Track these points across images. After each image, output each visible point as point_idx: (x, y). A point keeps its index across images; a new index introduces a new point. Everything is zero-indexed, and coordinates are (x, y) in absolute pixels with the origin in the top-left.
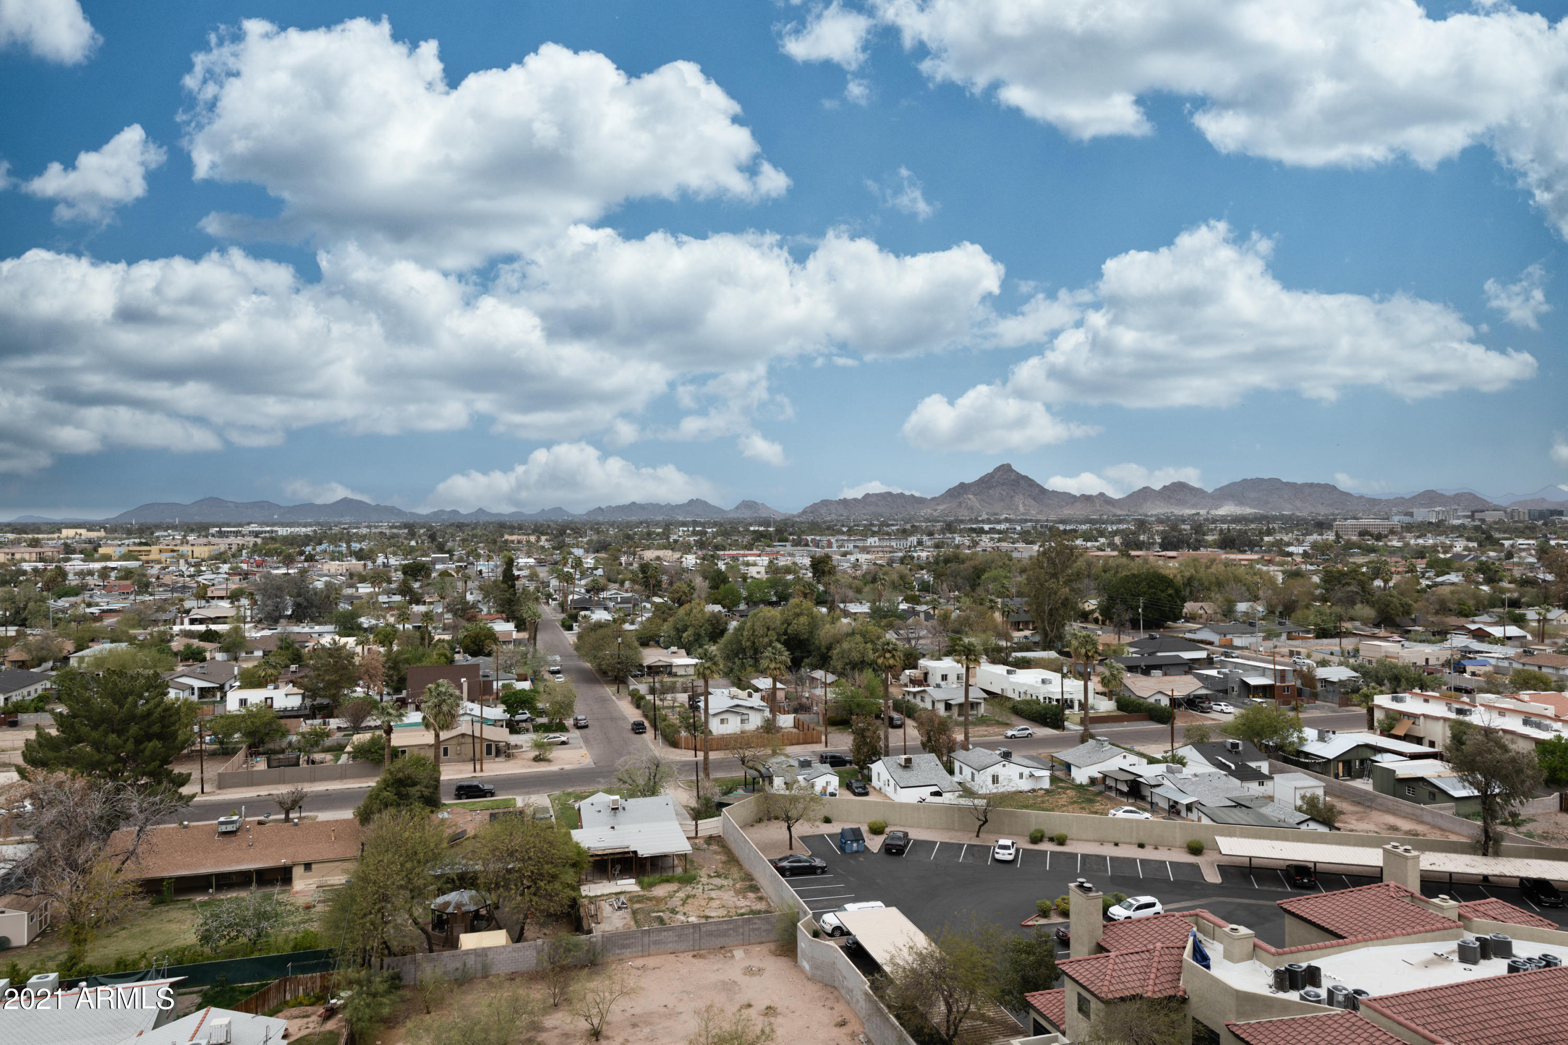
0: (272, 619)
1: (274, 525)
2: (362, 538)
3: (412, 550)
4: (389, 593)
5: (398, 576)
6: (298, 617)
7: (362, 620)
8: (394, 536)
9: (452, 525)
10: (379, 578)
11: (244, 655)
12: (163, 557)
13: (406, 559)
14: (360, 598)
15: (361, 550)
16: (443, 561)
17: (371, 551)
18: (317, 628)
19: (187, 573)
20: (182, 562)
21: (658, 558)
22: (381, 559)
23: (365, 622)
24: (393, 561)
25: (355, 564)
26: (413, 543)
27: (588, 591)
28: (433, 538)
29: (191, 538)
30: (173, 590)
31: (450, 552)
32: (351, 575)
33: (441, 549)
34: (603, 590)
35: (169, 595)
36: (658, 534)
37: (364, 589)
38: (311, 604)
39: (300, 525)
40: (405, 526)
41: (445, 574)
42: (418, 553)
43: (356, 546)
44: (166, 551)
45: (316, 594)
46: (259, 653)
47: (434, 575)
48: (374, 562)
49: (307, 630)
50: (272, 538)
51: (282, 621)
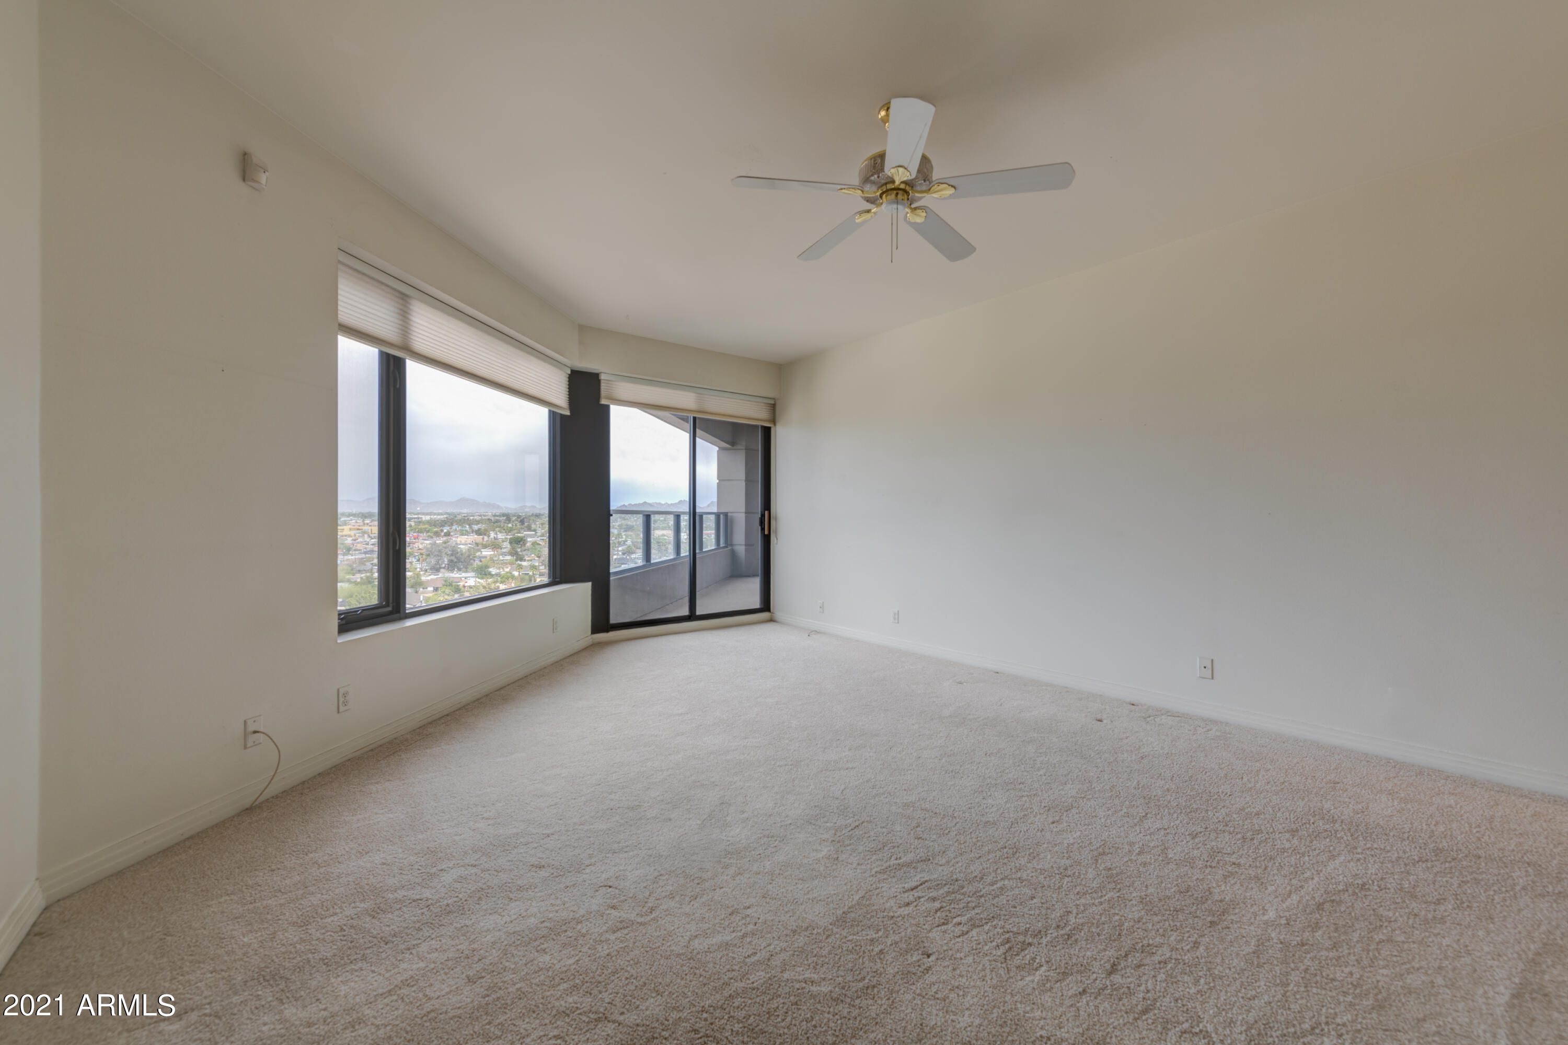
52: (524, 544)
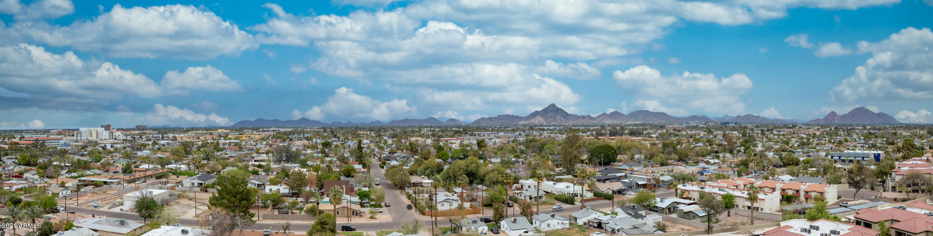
0: (279, 161)
1: (279, 128)
2: (308, 132)
3: (325, 137)
4: (318, 153)
5: (320, 147)
6: (287, 161)
7: (308, 162)
8: (319, 132)
9: (339, 127)
10: (314, 147)
11: (270, 173)
12: (246, 139)
13: (323, 140)
14: (307, 154)
15: (308, 137)
16: (336, 141)
17: (311, 137)
18: (294, 165)
19: (253, 144)
20: (252, 140)
21: (416, 140)
22: (314, 140)
23: (309, 163)
24: (319, 141)
25: (305, 142)
26: (325, 134)
27: (389, 153)
28: (332, 132)
29: (254, 132)
30: (249, 150)
31: (338, 138)
32: (305, 146)
33: (335, 137)
34: (395, 153)
35: (248, 152)
36: (416, 131)
37: (309, 151)
38: (292, 156)
39: (287, 128)
40: (323, 128)
41: (337, 146)
42: (327, 138)
43: (306, 135)
44: (247, 137)
45: (293, 152)
46: (275, 173)
47: (333, 146)
48: (312, 141)
49: (290, 165)
50: (279, 132)
51: (282, 162)
52: (331, 147)
